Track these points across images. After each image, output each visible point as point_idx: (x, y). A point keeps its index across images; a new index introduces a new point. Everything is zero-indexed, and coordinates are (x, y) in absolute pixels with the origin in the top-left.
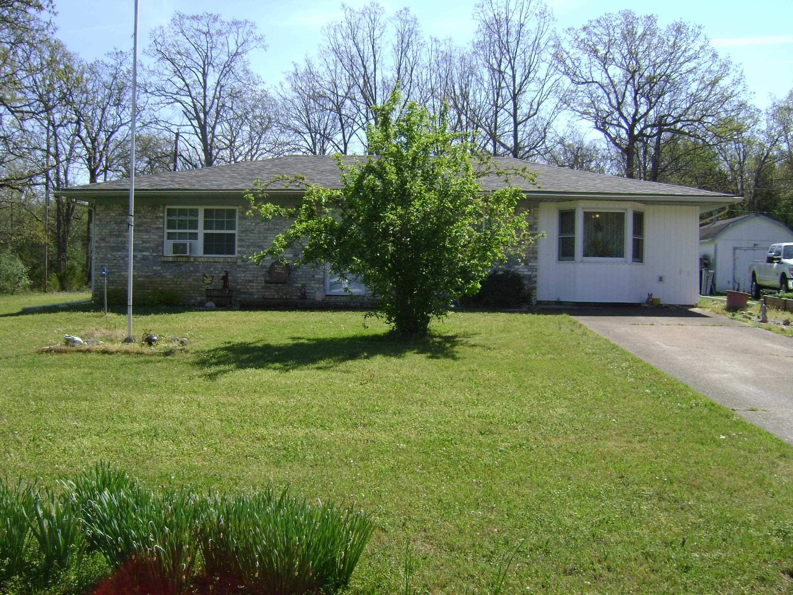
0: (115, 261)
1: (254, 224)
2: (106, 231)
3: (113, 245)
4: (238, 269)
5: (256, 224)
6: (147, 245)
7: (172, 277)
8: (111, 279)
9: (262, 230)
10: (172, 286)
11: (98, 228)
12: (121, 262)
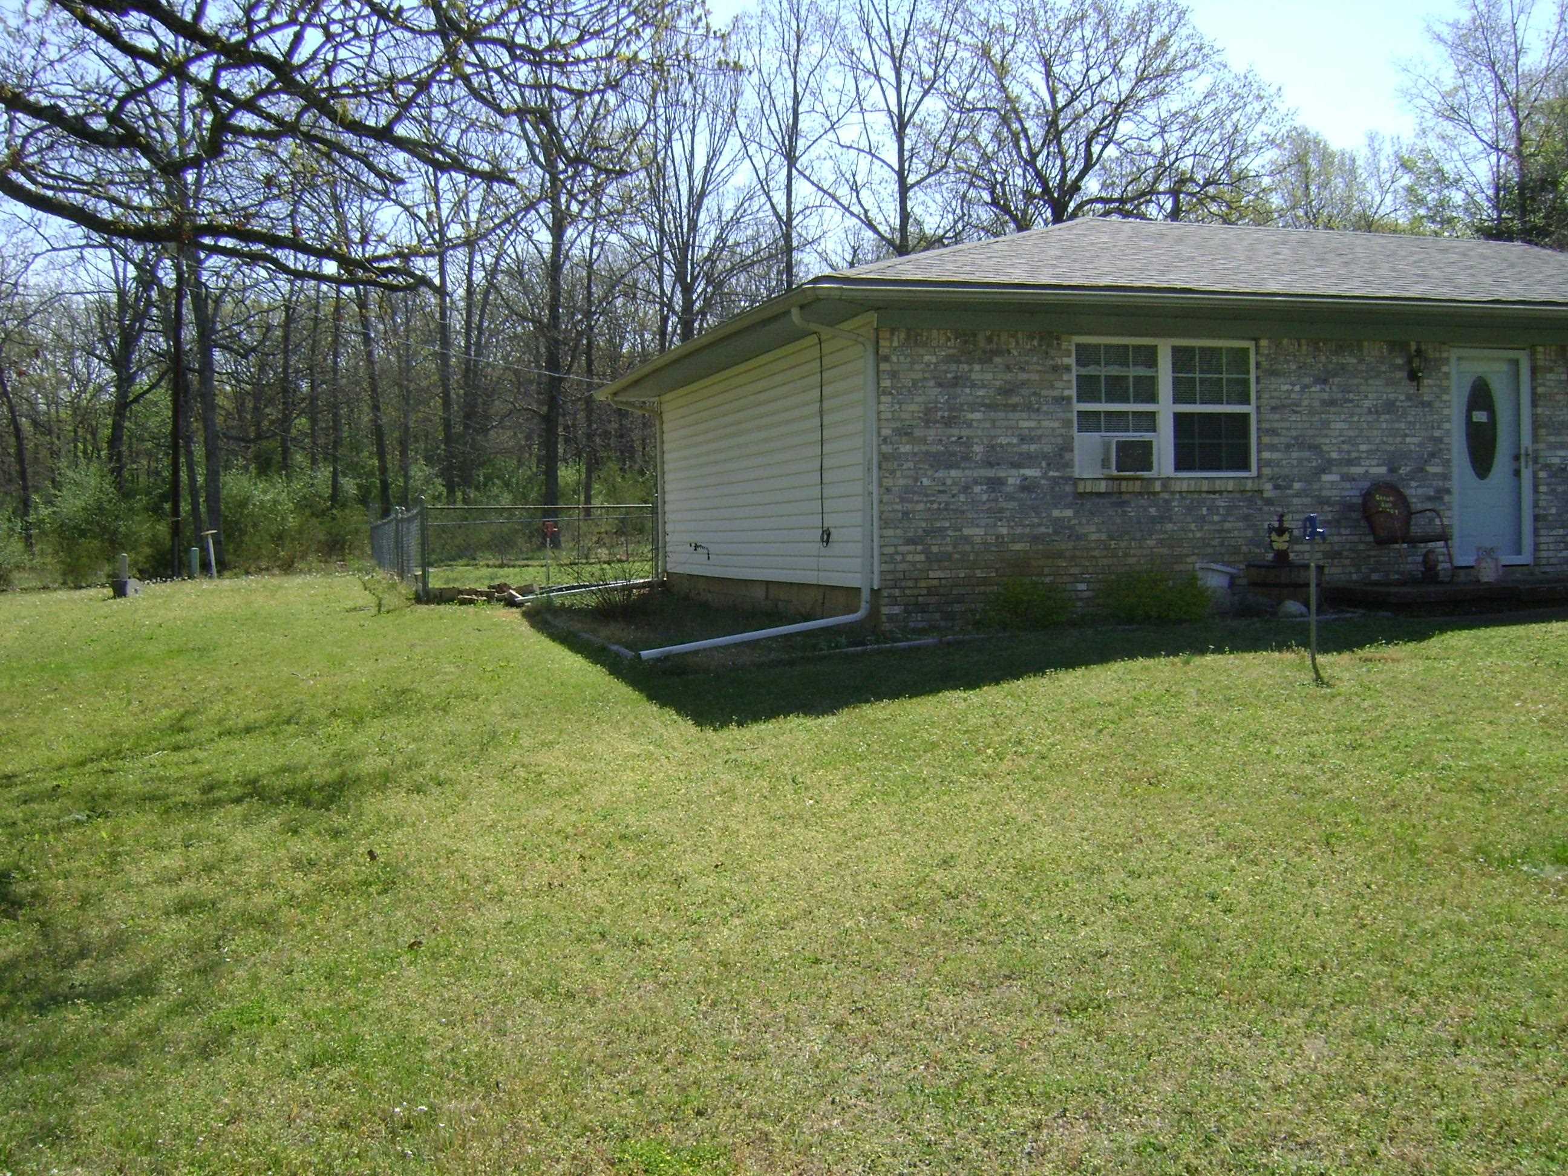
0: (943, 498)
1: (1297, 388)
2: (913, 407)
3: (934, 449)
4: (1266, 508)
5: (1304, 387)
6: (1033, 448)
7: (1104, 537)
8: (935, 549)
9: (1316, 404)
10: (1105, 561)
11: (889, 399)
12: (962, 498)
